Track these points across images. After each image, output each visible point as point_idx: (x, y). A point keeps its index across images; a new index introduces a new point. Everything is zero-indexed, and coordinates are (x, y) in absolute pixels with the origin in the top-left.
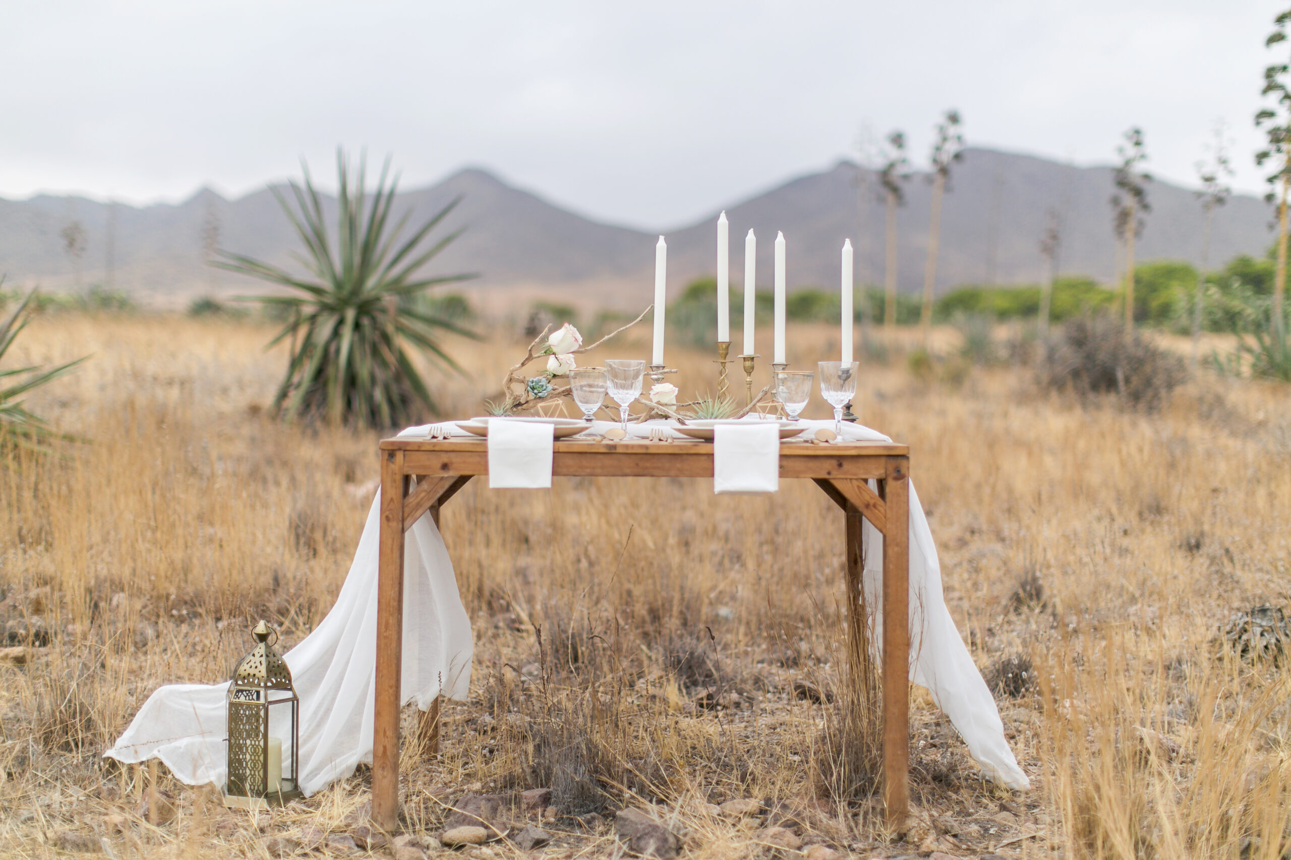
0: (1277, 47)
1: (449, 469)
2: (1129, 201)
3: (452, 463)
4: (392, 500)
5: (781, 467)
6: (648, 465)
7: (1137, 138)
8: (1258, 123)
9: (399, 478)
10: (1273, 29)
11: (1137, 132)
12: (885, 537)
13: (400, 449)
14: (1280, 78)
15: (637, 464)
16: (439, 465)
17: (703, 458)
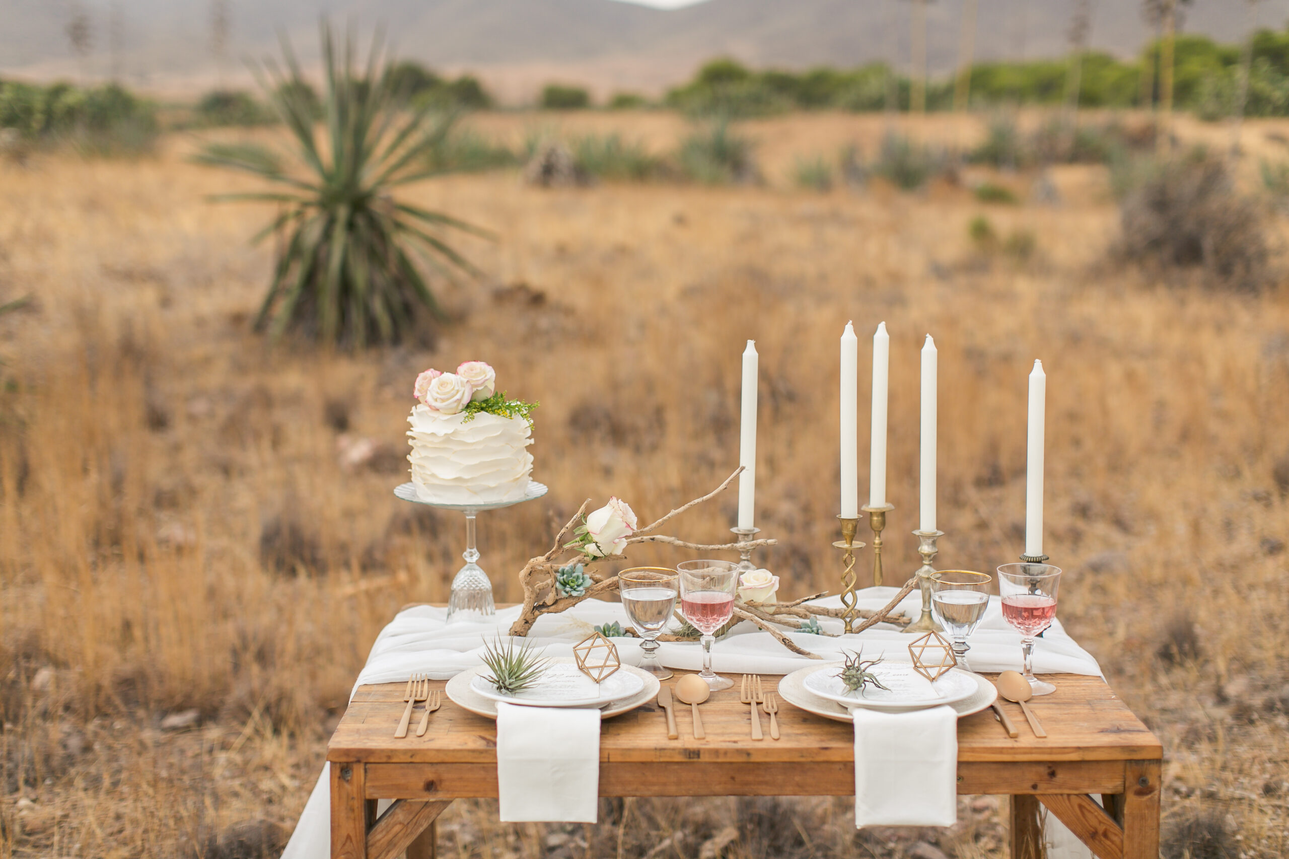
1: (436, 790)
3: (441, 781)
4: (349, 837)
5: (959, 778)
6: (750, 778)
9: (358, 804)
13: (359, 761)
15: (733, 778)
16: (421, 784)
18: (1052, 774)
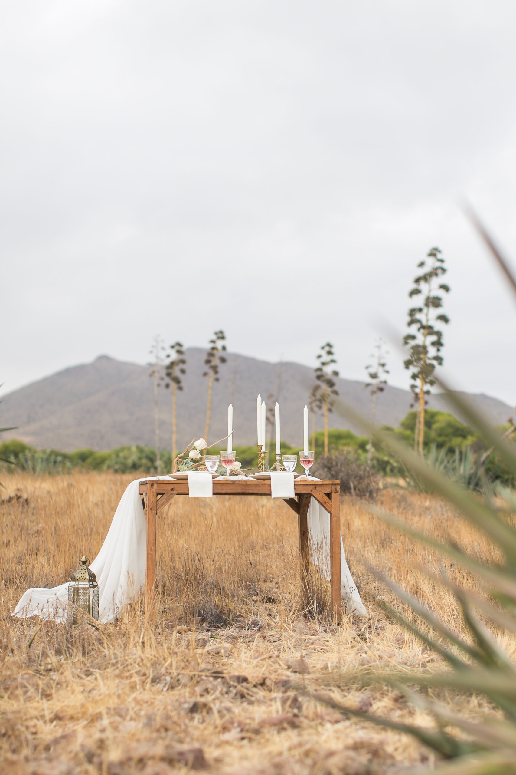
0: (415, 297)
1: (173, 490)
2: (325, 388)
3: (175, 488)
4: (153, 502)
6: (247, 488)
7: (329, 349)
8: (406, 343)
9: (155, 494)
10: (413, 286)
11: (329, 345)
12: (331, 514)
13: (155, 483)
14: (418, 316)
15: (243, 488)
16: (170, 489)
17: (267, 485)
18: (316, 488)
